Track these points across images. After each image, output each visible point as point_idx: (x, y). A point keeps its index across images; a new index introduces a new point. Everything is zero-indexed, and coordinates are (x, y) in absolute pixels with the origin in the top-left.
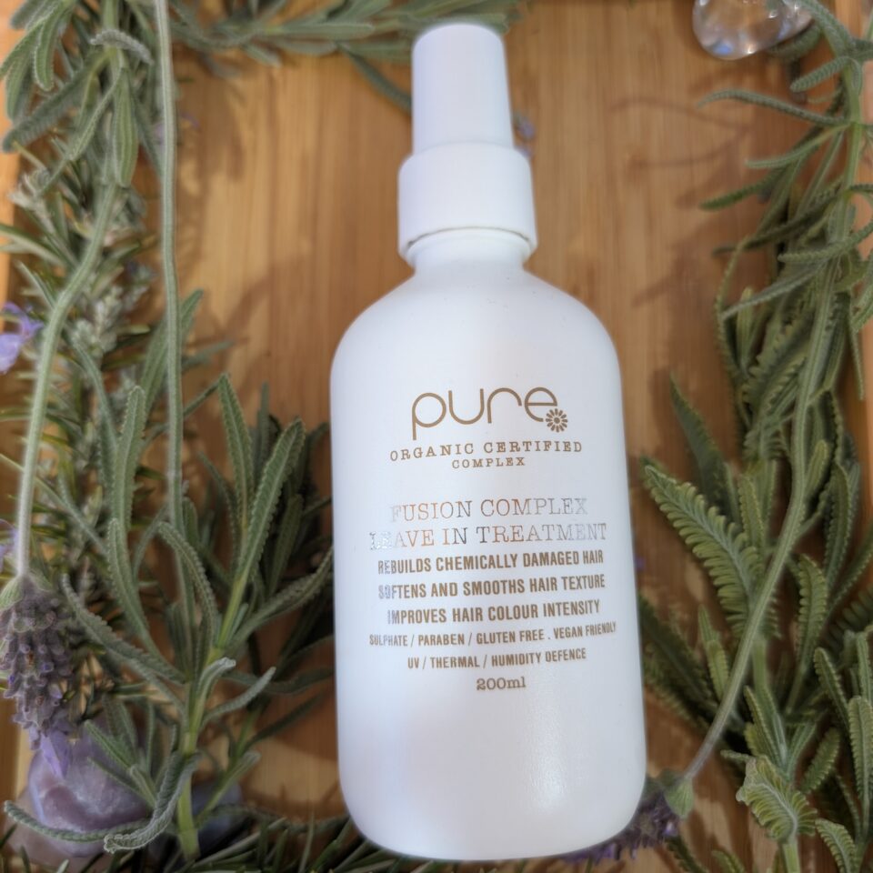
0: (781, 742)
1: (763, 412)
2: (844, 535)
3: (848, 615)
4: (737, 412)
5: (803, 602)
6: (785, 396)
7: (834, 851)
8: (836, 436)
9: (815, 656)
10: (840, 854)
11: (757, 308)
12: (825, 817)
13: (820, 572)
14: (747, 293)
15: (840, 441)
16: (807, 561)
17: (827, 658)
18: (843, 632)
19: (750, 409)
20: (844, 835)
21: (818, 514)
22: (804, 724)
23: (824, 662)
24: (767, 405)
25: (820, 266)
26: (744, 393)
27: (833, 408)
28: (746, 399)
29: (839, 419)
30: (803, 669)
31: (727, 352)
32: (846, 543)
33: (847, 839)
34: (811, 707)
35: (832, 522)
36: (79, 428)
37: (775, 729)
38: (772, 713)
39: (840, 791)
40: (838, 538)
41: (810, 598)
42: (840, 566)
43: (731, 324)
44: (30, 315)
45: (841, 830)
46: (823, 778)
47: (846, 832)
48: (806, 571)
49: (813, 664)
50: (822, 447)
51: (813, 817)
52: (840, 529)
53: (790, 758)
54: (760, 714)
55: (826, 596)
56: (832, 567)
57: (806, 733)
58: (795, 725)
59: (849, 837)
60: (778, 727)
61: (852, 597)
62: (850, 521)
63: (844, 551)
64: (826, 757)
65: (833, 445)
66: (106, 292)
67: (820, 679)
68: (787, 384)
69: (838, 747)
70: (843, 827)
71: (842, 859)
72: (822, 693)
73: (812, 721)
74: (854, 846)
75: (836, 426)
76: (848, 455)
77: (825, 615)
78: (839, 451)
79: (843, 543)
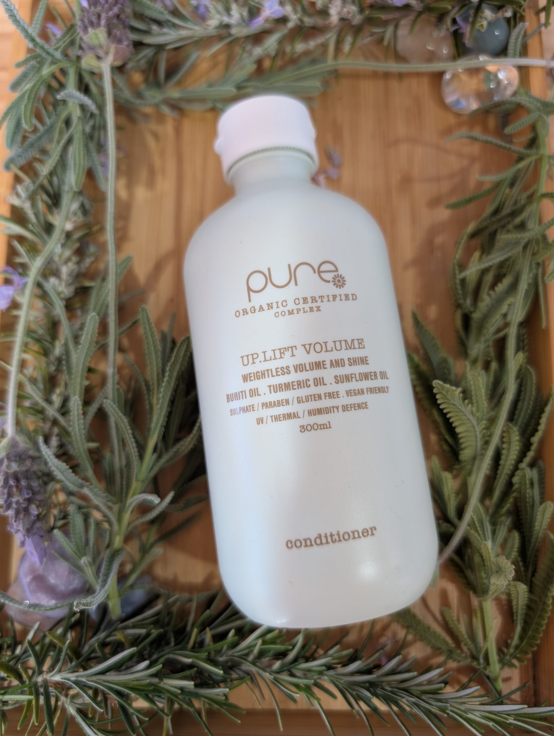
43: (463, 280)
66: (69, 260)
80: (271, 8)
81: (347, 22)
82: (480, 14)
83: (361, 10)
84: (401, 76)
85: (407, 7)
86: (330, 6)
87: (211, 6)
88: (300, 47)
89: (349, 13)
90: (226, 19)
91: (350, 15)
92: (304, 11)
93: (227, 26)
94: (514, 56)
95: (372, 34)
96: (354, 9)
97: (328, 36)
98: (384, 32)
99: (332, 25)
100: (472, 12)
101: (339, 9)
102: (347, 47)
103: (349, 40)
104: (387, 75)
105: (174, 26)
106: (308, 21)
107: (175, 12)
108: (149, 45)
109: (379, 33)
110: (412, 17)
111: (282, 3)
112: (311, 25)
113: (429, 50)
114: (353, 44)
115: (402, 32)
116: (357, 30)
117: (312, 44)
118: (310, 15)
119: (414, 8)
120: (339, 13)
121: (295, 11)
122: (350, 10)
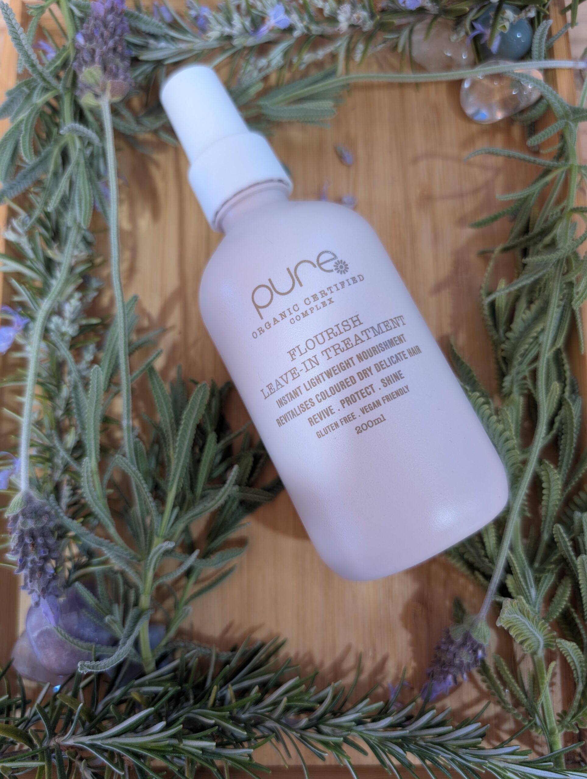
0: (531, 587)
1: (515, 363)
2: (571, 445)
3: (577, 500)
4: (498, 363)
5: (544, 492)
6: (530, 352)
7: (569, 660)
8: (565, 379)
9: (554, 529)
10: (573, 661)
11: (509, 294)
12: (564, 637)
13: (556, 471)
14: (502, 284)
15: (568, 382)
16: (546, 464)
17: (562, 531)
18: (573, 511)
19: (507, 361)
20: (576, 649)
21: (554, 431)
22: (547, 574)
23: (561, 534)
24: (518, 358)
25: (551, 264)
26: (503, 350)
27: (563, 360)
28: (503, 354)
29: (567, 367)
30: (546, 537)
31: (490, 322)
32: (573, 451)
33: (577, 652)
34: (552, 563)
35: (563, 437)
36: (56, 389)
37: (528, 578)
38: (525, 567)
39: (573, 619)
40: (567, 448)
41: (549, 489)
42: (569, 466)
43: (492, 305)
44: (21, 314)
45: (573, 646)
46: (560, 610)
47: (577, 647)
48: (546, 470)
49: (553, 535)
50: (556, 386)
51: (554, 637)
52: (568, 442)
53: (538, 598)
54: (517, 568)
55: (560, 487)
56: (564, 467)
57: (549, 580)
58: (541, 575)
59: (579, 650)
60: (529, 577)
61: (579, 488)
62: (575, 436)
63: (572, 456)
64: (563, 596)
65: (563, 385)
66: (71, 296)
67: (558, 545)
68: (531, 344)
69: (570, 589)
70: (575, 644)
71: (575, 665)
72: (559, 554)
73: (553, 573)
74: (582, 656)
75: (565, 372)
76: (573, 391)
77: (559, 500)
78: (568, 388)
79: (571, 450)
80: (275, 17)
81: (358, 28)
82: (501, 15)
83: (372, 16)
84: (417, 85)
85: (421, 10)
86: (338, 12)
87: (211, 17)
88: (308, 57)
89: (359, 19)
90: (227, 30)
91: (361, 21)
92: (312, 19)
93: (229, 38)
94: (539, 58)
95: (385, 41)
96: (364, 14)
97: (338, 44)
98: (398, 38)
99: (341, 33)
100: (492, 14)
101: (348, 14)
102: (358, 56)
103: (361, 47)
104: (402, 85)
105: (173, 39)
106: (315, 29)
107: (174, 25)
108: (146, 62)
109: (393, 39)
110: (428, 21)
111: (287, 12)
112: (319, 33)
113: (447, 56)
114: (365, 52)
115: (417, 37)
116: (369, 37)
117: (321, 54)
118: (317, 23)
119: (429, 11)
120: (349, 19)
121: (302, 19)
122: (361, 16)
